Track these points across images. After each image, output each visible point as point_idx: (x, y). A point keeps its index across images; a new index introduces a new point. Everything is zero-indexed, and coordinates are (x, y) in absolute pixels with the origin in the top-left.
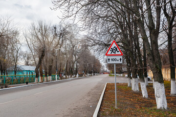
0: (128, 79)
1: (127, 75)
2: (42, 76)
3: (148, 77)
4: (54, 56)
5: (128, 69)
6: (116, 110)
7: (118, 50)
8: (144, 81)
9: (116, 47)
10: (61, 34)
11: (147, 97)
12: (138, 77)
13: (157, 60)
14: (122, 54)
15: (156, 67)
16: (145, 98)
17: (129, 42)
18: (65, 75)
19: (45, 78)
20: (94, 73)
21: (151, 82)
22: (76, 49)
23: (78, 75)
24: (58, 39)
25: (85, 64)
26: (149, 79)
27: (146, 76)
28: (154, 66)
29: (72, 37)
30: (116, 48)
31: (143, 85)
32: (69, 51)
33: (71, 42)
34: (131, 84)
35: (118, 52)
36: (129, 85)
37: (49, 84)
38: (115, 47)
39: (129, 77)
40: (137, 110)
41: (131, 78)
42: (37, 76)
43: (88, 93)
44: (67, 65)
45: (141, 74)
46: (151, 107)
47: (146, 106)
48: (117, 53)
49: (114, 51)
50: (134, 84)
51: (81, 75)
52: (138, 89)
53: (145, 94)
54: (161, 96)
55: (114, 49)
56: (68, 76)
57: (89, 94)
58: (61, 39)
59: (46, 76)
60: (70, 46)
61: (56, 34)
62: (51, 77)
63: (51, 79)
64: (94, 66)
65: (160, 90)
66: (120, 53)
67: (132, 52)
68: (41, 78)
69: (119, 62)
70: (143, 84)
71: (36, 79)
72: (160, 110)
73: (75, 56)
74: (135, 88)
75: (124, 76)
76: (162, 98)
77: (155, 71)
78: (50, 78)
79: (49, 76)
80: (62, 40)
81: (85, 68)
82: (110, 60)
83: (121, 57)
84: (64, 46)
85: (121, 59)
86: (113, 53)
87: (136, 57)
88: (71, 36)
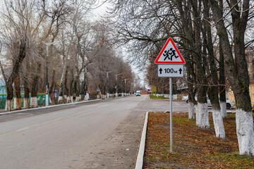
0: (189, 104)
1: (186, 98)
2: (18, 96)
3: (227, 101)
4: (43, 57)
5: (190, 86)
6: (171, 154)
7: (177, 55)
8: (219, 108)
9: (174, 49)
10: (56, 12)
11: (223, 136)
12: (209, 101)
13: (241, 71)
14: (183, 62)
15: (240, 84)
16: (219, 139)
17: (193, 36)
18: (61, 95)
19: (25, 101)
20: (120, 91)
21: (233, 112)
22: (84, 42)
23: (87, 96)
24: (50, 22)
25: (102, 72)
26: (228, 106)
27: (224, 99)
28: (237, 82)
29: (77, 17)
30: (173, 51)
31: (217, 116)
32: (70, 47)
33: (75, 28)
34: (195, 114)
35: (176, 57)
36: (190, 117)
37: (36, 113)
38: (171, 49)
39: (191, 100)
40: (206, 156)
41: (195, 103)
42: (10, 97)
43: (117, 129)
44: (66, 75)
45: (214, 95)
46: (229, 152)
47: (220, 151)
48: (174, 59)
49: (170, 56)
50: (200, 114)
51: (93, 97)
52: (207, 123)
53: (219, 131)
54: (247, 133)
55: (170, 52)
56: (68, 98)
57: (118, 131)
58: (55, 23)
59: (27, 96)
60: (72, 37)
61: (46, 13)
62: (36, 99)
63: (36, 104)
64: (120, 78)
65: (246, 123)
66: (179, 60)
67: (198, 55)
68: (18, 101)
69: (178, 75)
70: (217, 112)
71: (8, 102)
72: (245, 156)
73: (83, 57)
74: (201, 121)
75: (180, 100)
76: (247, 136)
77: (238, 91)
78: (34, 101)
79: (32, 96)
80: (58, 26)
81: (102, 81)
82: (163, 72)
83: (181, 66)
84: (60, 36)
85: (180, 70)
86: (167, 60)
87: (206, 64)
88: (75, 15)
